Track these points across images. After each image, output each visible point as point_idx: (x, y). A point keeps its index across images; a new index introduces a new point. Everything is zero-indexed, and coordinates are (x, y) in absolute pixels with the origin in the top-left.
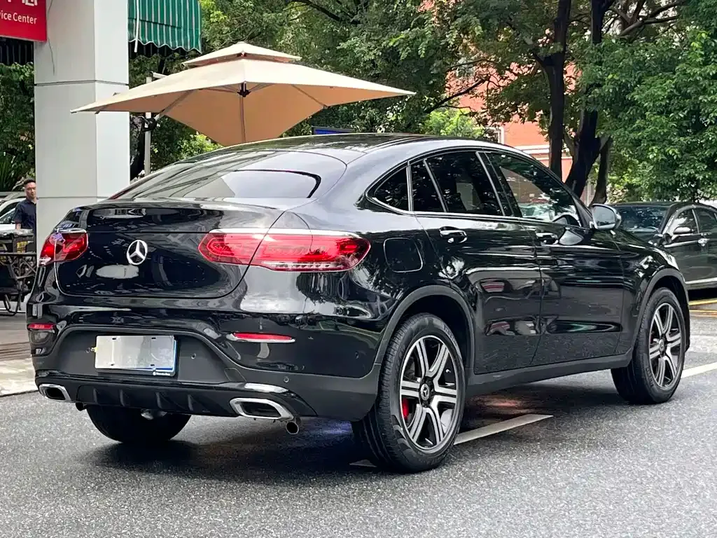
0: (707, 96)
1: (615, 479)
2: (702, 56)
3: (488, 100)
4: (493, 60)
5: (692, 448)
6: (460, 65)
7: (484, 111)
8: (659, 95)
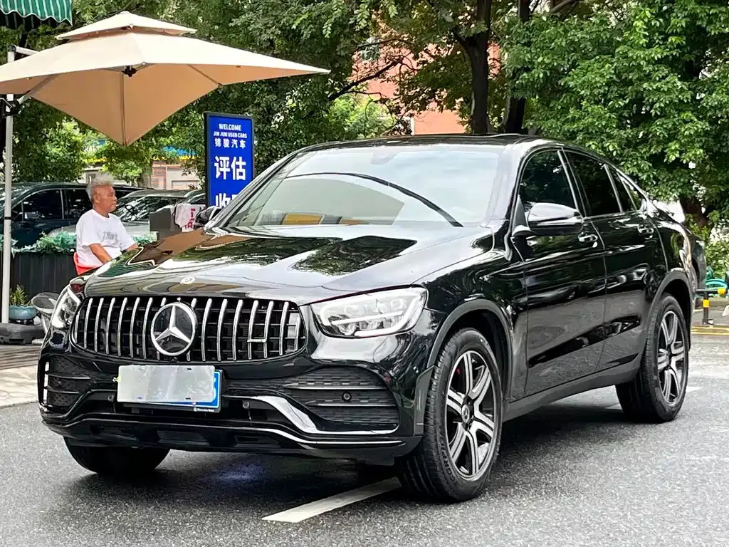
0: (652, 84)
1: (585, 534)
2: (645, 36)
3: (401, 84)
4: (405, 39)
5: (667, 493)
6: (370, 45)
7: (397, 97)
8: (596, 82)
